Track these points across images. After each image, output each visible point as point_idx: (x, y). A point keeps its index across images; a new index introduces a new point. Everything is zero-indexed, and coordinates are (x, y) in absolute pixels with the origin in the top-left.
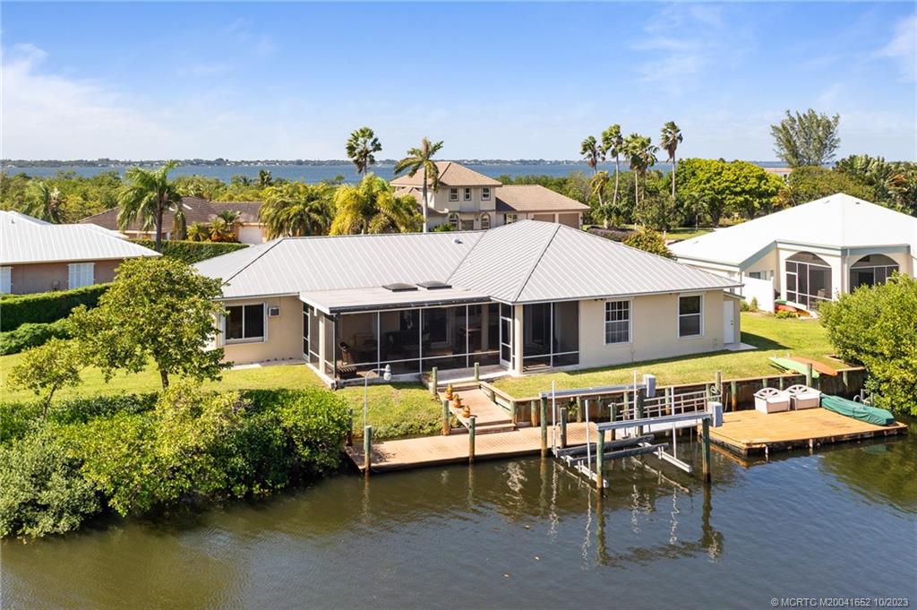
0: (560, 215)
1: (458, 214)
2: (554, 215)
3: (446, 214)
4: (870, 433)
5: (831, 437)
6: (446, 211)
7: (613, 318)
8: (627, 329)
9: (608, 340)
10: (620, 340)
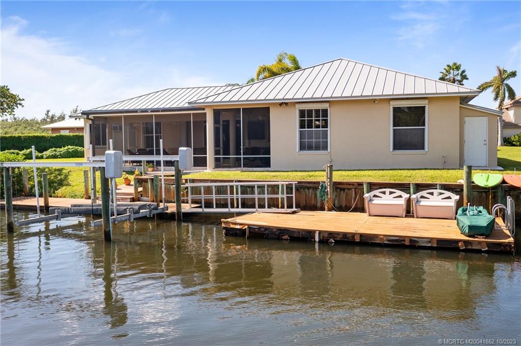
4: (431, 240)
5: (354, 235)
7: (310, 126)
8: (327, 138)
9: (302, 147)
10: (317, 148)
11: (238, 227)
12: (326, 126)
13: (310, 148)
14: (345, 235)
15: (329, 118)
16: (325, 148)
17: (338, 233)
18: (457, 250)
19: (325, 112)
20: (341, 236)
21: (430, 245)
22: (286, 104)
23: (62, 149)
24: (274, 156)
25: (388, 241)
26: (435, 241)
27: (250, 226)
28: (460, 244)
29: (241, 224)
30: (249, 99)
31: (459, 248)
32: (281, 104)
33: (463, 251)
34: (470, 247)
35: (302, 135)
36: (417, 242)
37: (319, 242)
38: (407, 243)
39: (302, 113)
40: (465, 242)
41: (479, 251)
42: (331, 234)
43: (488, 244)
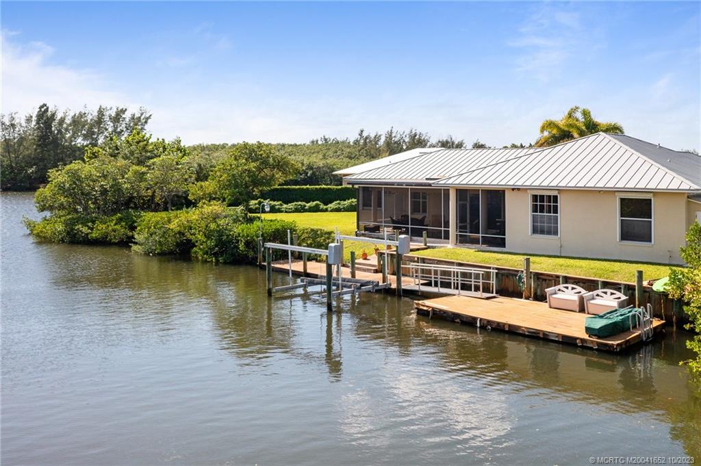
4: (558, 335)
5: (504, 324)
7: (542, 211)
8: (557, 224)
9: (535, 230)
10: (549, 233)
11: (425, 308)
12: (556, 211)
13: (542, 232)
14: (498, 323)
15: (559, 204)
16: (556, 233)
17: (494, 322)
18: (575, 345)
19: (555, 198)
20: (496, 324)
21: (557, 339)
22: (519, 189)
23: (346, 202)
24: (508, 237)
25: (529, 332)
26: (561, 337)
27: (434, 309)
28: (578, 341)
29: (427, 307)
30: (484, 183)
31: (577, 344)
32: (513, 189)
33: (579, 347)
34: (585, 345)
35: (534, 219)
36: (548, 335)
37: (480, 327)
38: (541, 336)
39: (535, 198)
40: (583, 340)
41: (591, 349)
42: (489, 322)
43: (598, 344)
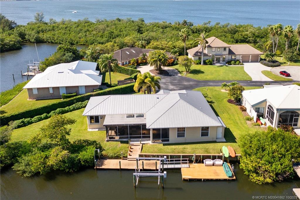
0: (252, 56)
1: (215, 56)
2: (250, 56)
3: (211, 56)
6: (211, 55)
7: (180, 131)
8: (185, 134)
12: (184, 131)
13: (180, 137)
17: (206, 179)
29: (187, 178)
35: (178, 134)
39: (178, 128)
